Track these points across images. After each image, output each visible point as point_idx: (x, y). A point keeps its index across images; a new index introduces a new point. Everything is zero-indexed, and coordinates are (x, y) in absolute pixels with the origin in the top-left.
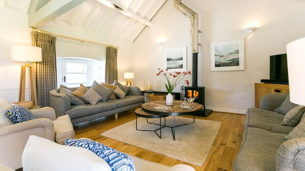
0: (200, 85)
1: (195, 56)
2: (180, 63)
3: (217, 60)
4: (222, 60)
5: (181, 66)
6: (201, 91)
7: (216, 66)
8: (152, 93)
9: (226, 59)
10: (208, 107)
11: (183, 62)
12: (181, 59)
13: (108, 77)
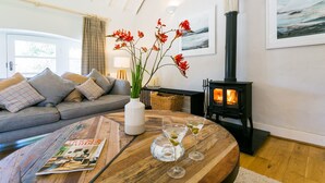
0: (240, 78)
1: (232, 18)
2: (203, 37)
3: (281, 22)
4: (297, 22)
5: (206, 44)
6: (245, 90)
7: (280, 35)
8: (155, 91)
9: (306, 16)
10: (259, 125)
11: (210, 36)
12: (206, 30)
13: (86, 63)
